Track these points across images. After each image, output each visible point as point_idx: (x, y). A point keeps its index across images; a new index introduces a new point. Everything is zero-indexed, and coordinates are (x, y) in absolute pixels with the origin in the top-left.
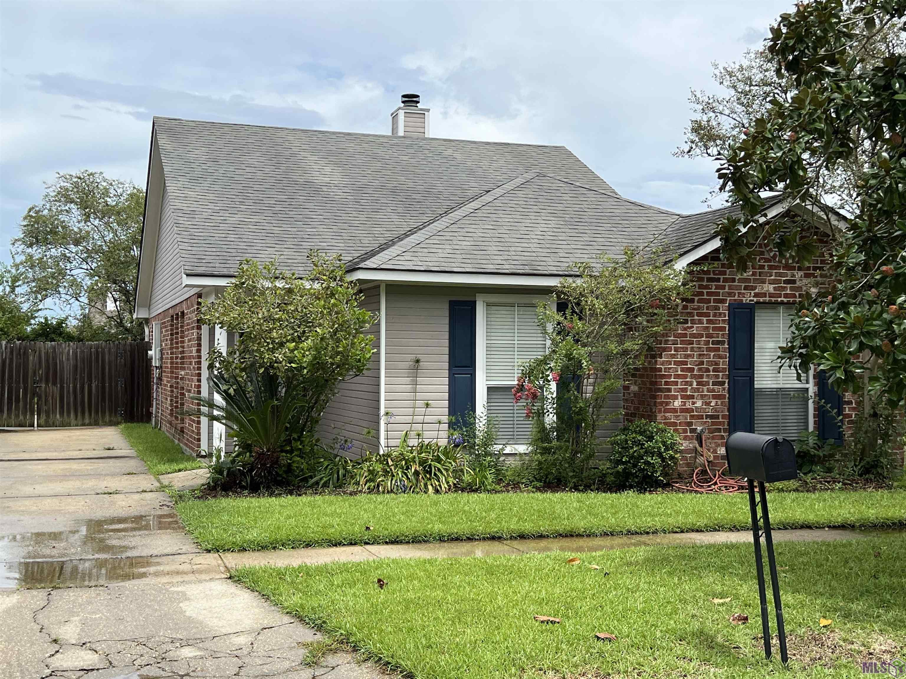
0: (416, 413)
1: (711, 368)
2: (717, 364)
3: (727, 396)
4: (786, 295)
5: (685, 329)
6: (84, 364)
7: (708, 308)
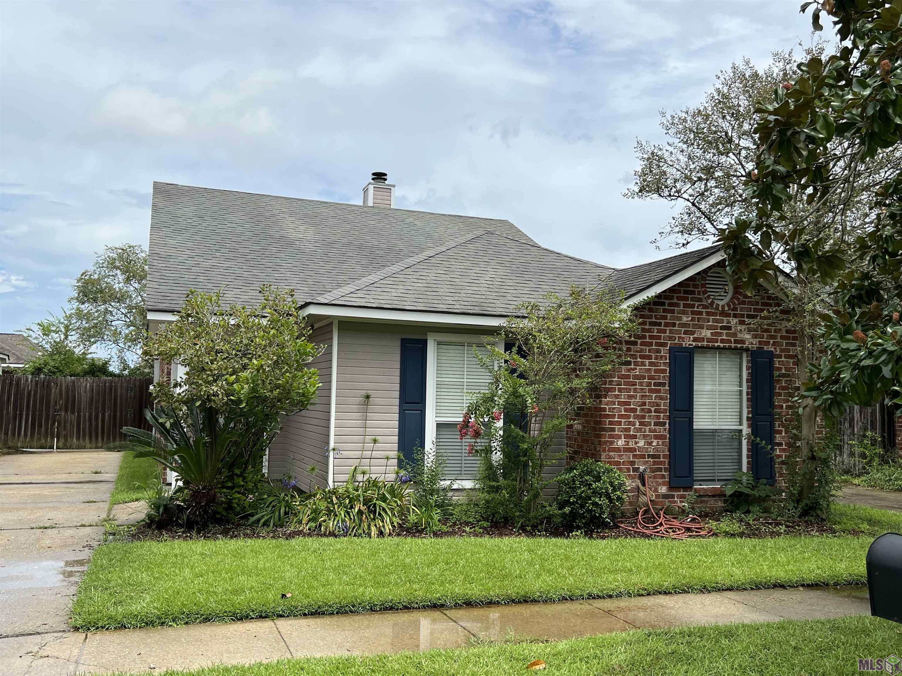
0: (365, 448)
1: (653, 409)
2: (658, 405)
3: (668, 436)
4: (722, 341)
5: (629, 370)
6: (99, 395)
7: (650, 351)
